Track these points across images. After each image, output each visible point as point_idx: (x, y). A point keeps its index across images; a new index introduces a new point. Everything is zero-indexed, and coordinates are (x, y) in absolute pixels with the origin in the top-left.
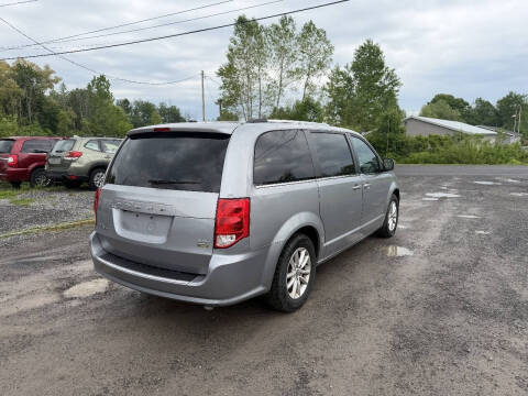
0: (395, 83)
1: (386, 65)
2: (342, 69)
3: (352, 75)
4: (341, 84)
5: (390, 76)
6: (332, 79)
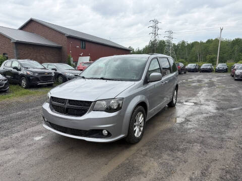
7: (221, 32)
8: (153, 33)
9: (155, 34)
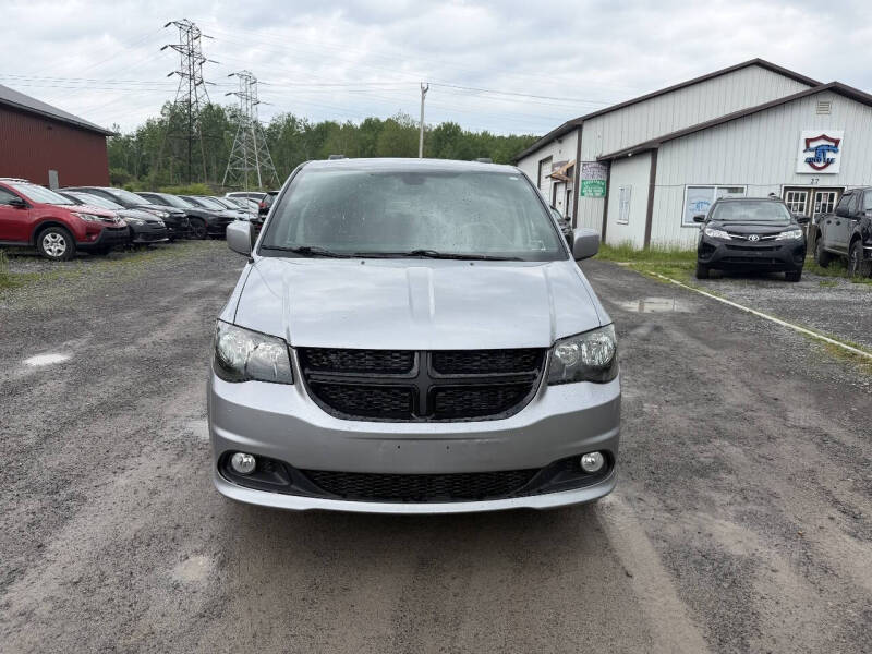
7: (423, 98)
8: (183, 75)
9: (191, 77)
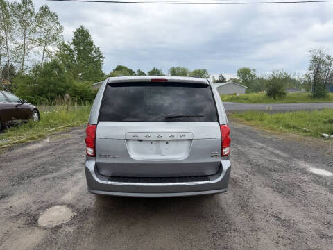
0: (100, 56)
1: (94, 44)
2: (66, 43)
3: (72, 47)
4: (66, 53)
5: (97, 51)
6: (60, 49)
